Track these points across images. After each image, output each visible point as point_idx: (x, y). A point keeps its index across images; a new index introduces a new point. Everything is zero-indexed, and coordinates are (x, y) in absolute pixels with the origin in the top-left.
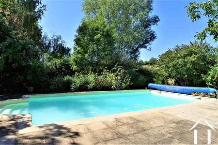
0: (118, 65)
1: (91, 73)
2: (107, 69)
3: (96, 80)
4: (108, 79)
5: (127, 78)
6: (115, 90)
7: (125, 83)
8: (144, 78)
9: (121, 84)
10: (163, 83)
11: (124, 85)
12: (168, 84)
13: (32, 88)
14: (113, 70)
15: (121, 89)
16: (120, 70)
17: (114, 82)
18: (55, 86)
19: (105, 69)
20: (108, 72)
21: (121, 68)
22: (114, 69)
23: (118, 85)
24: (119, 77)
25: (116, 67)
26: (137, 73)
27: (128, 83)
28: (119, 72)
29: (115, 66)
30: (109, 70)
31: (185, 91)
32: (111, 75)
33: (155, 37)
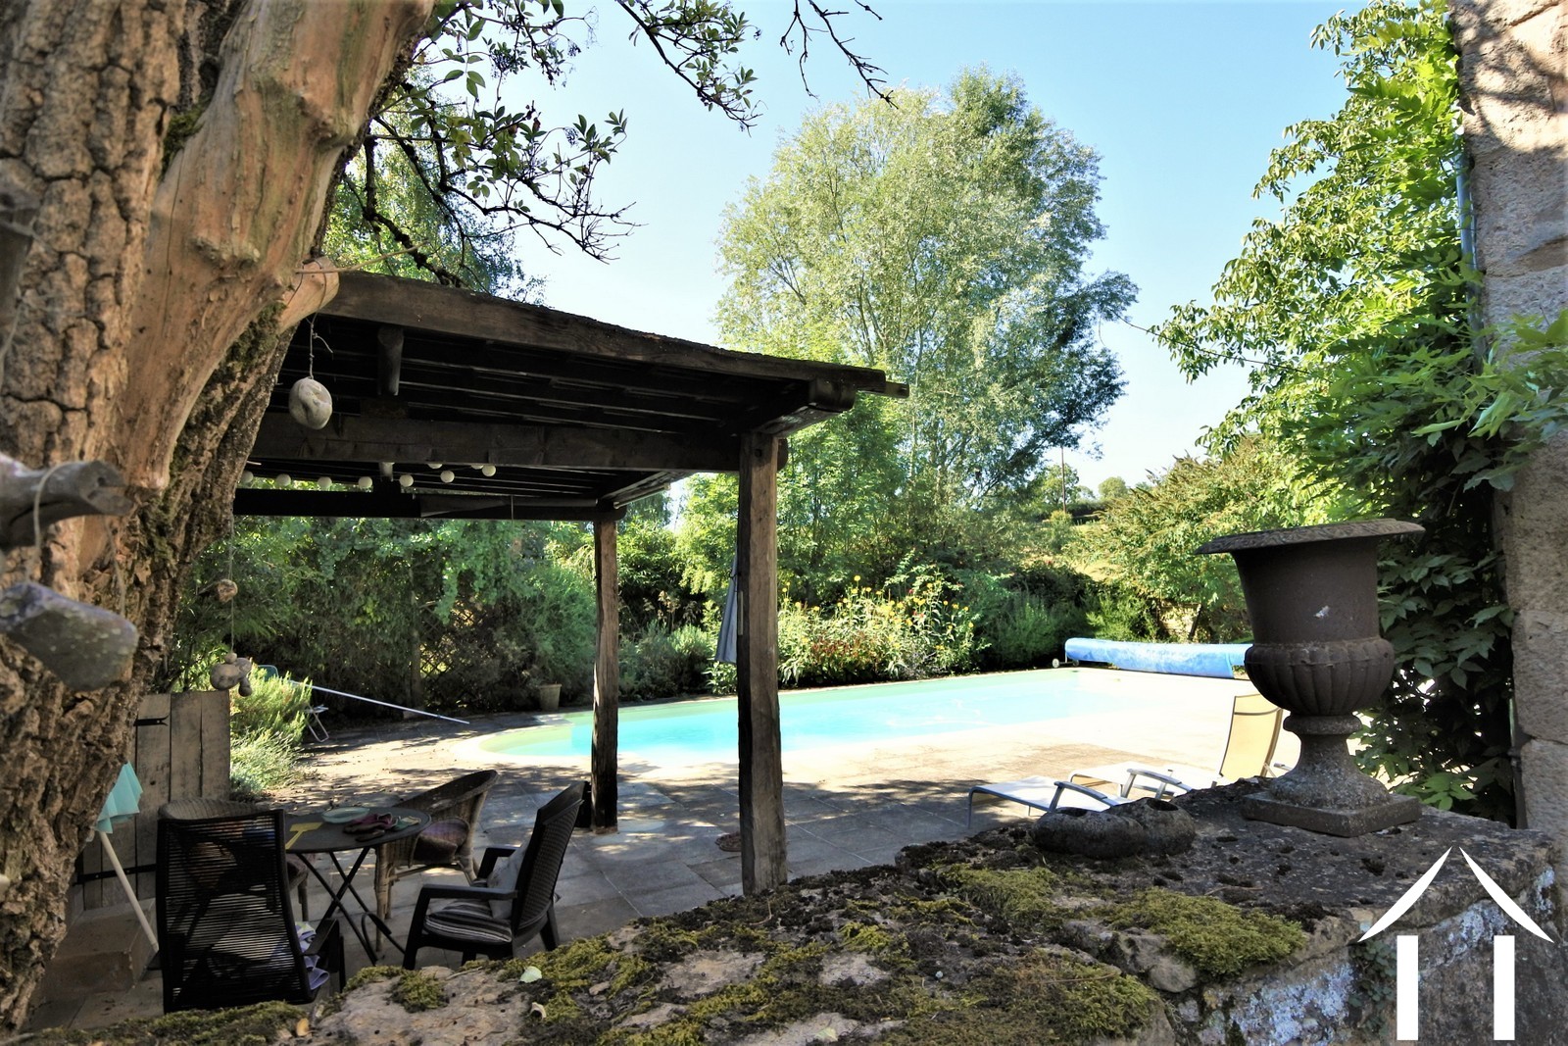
0: (914, 562)
1: (792, 608)
2: (861, 585)
3: (816, 640)
4: (870, 628)
5: (959, 622)
6: (902, 677)
7: (950, 644)
8: (1043, 615)
9: (931, 651)
10: (1139, 631)
11: (946, 655)
12: (1163, 634)
13: (556, 689)
14: (892, 586)
15: (932, 675)
16: (924, 586)
17: (896, 643)
18: (640, 676)
19: (855, 584)
20: (867, 595)
21: (930, 572)
22: (895, 580)
23: (919, 656)
24: (921, 618)
25: (908, 568)
26: (1007, 593)
27: (967, 644)
28: (919, 593)
29: (902, 565)
30: (874, 591)
31: (1208, 666)
32: (886, 608)
33: (1116, 387)
